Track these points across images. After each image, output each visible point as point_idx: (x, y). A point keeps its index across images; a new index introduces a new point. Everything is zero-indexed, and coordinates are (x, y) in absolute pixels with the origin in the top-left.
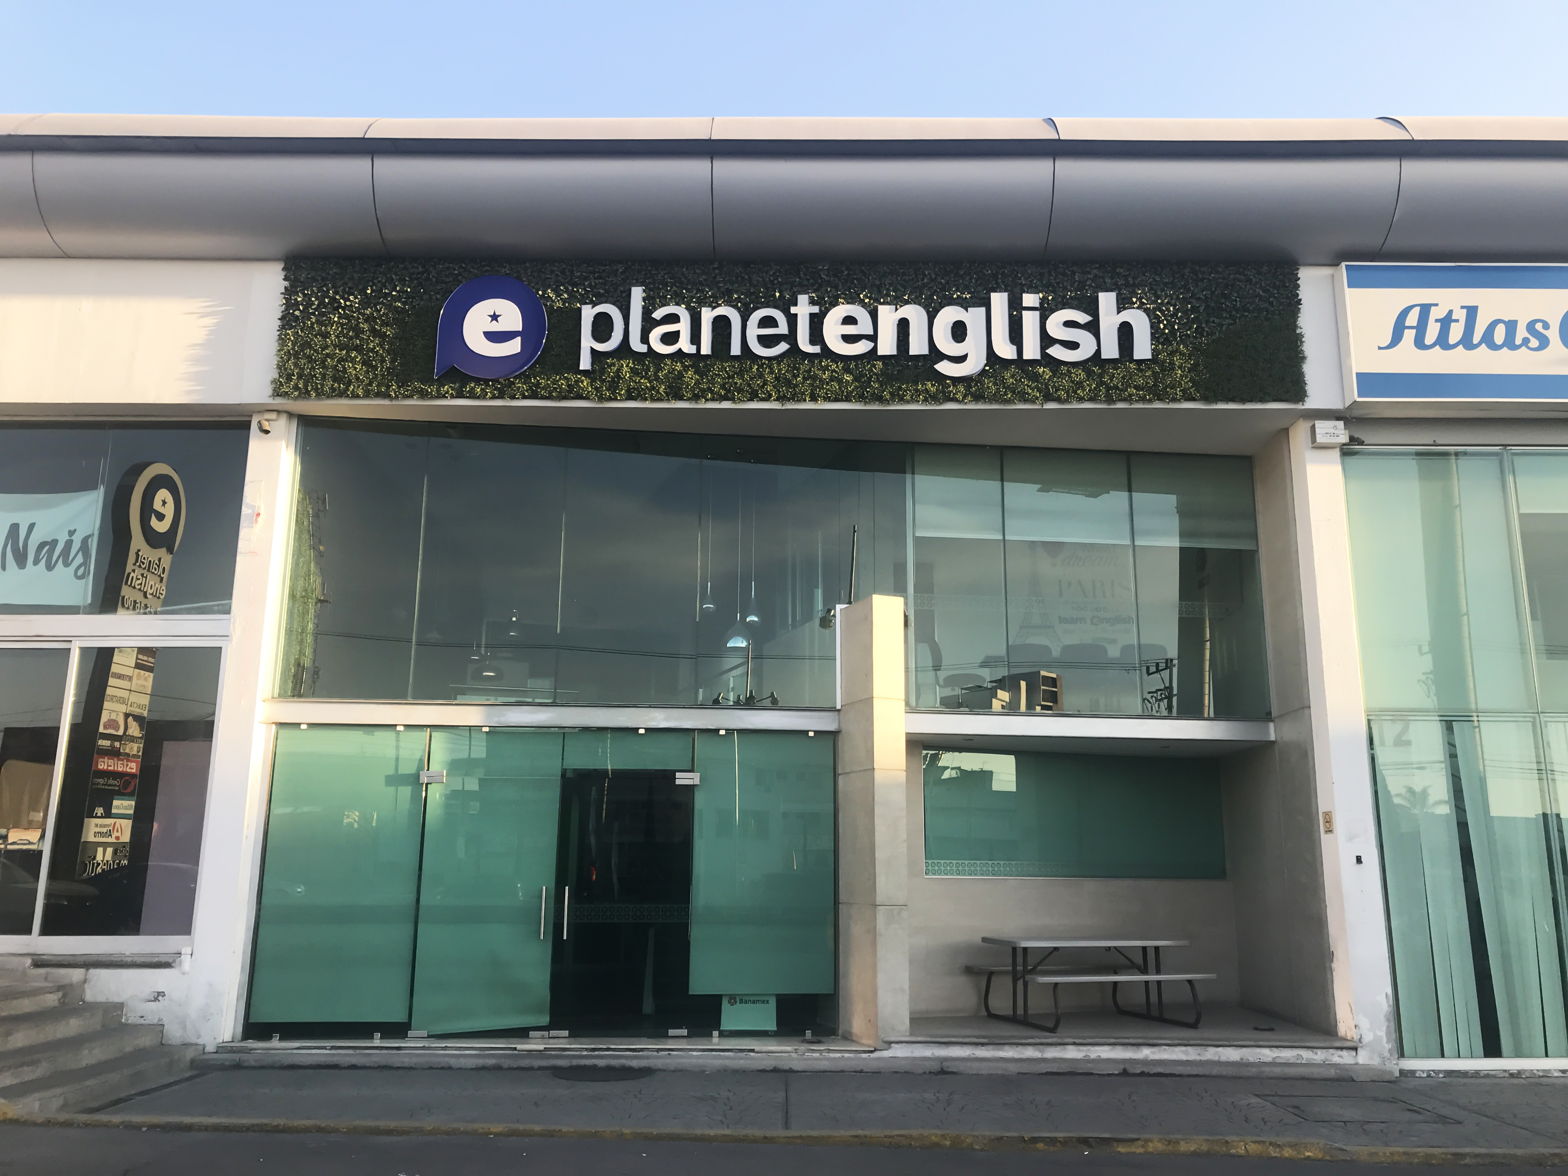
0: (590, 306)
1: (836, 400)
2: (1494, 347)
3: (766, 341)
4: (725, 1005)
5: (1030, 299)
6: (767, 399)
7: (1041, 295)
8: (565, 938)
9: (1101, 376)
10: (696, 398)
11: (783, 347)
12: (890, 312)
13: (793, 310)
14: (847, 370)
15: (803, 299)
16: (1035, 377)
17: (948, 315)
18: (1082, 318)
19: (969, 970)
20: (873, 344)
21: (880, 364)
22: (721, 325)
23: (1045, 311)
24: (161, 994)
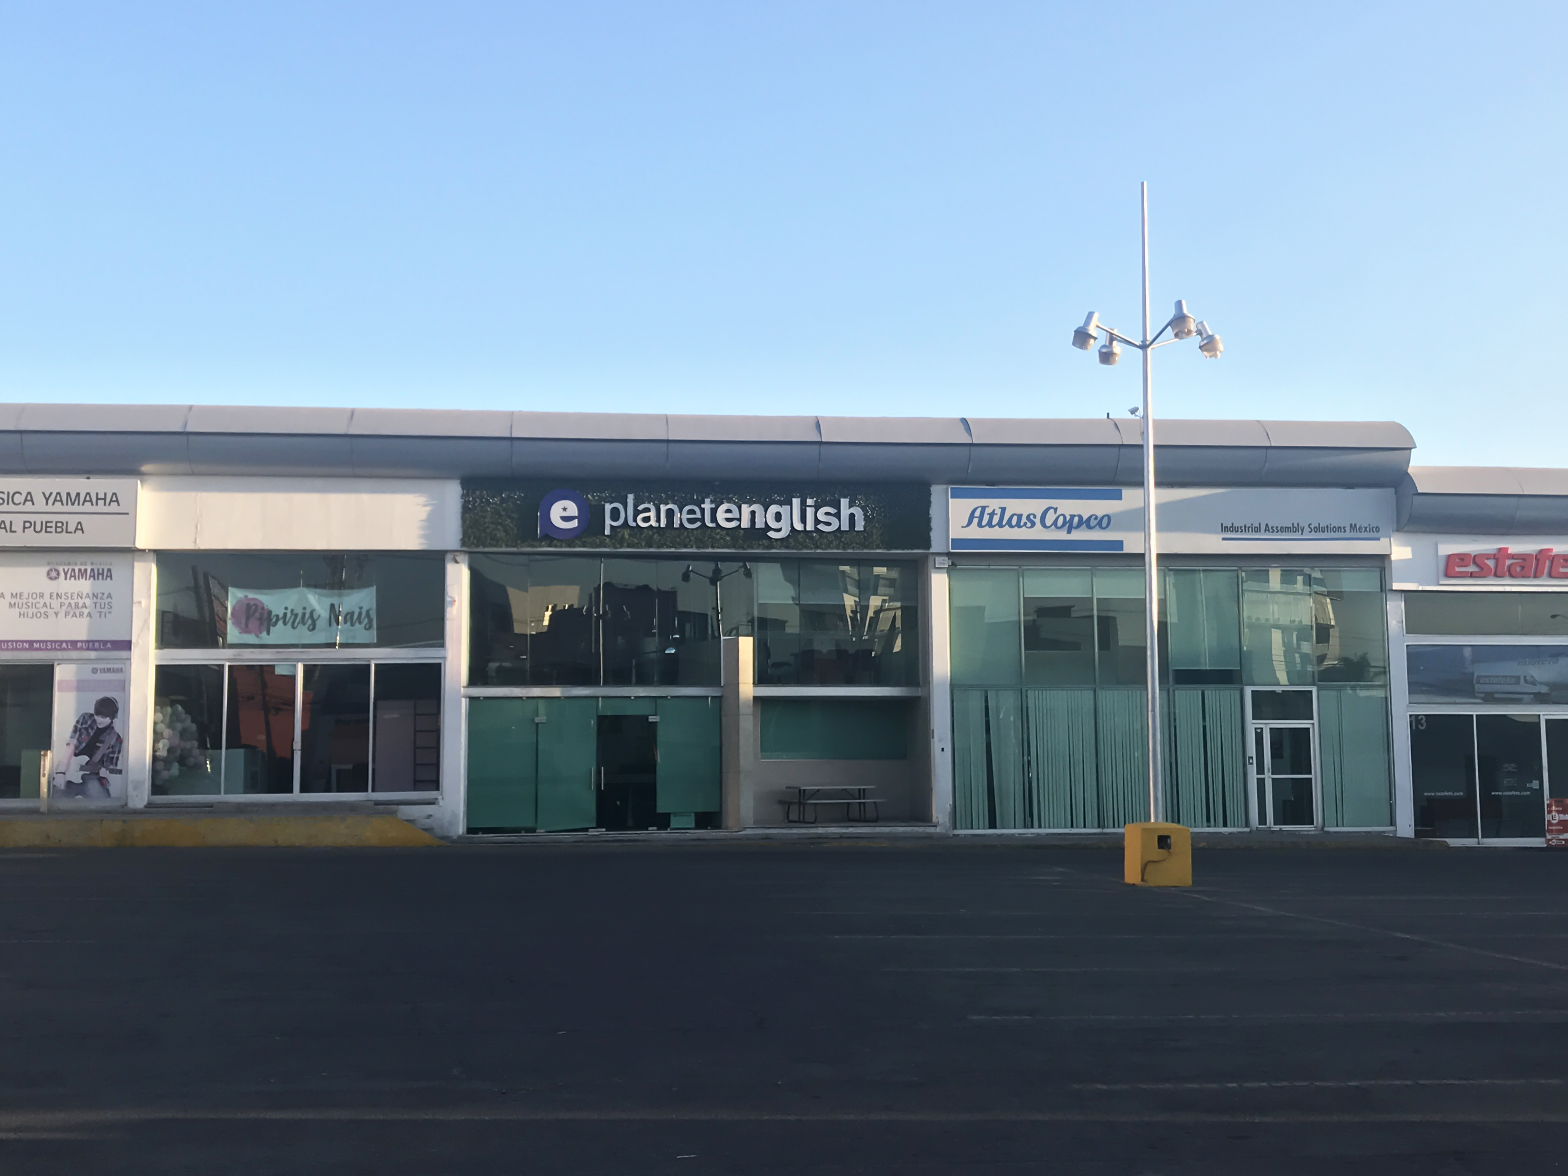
0: (609, 504)
1: (723, 548)
2: (1011, 526)
3: (691, 521)
4: (672, 818)
5: (810, 502)
6: (692, 547)
7: (815, 499)
8: (602, 789)
9: (841, 538)
10: (659, 547)
11: (698, 524)
12: (747, 507)
13: (703, 506)
14: (727, 534)
15: (707, 500)
16: (812, 538)
17: (774, 509)
18: (832, 511)
19: (781, 802)
20: (739, 523)
21: (742, 531)
22: (670, 514)
23: (817, 507)
24: (431, 816)
